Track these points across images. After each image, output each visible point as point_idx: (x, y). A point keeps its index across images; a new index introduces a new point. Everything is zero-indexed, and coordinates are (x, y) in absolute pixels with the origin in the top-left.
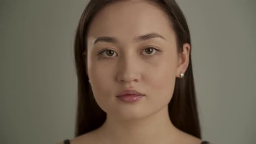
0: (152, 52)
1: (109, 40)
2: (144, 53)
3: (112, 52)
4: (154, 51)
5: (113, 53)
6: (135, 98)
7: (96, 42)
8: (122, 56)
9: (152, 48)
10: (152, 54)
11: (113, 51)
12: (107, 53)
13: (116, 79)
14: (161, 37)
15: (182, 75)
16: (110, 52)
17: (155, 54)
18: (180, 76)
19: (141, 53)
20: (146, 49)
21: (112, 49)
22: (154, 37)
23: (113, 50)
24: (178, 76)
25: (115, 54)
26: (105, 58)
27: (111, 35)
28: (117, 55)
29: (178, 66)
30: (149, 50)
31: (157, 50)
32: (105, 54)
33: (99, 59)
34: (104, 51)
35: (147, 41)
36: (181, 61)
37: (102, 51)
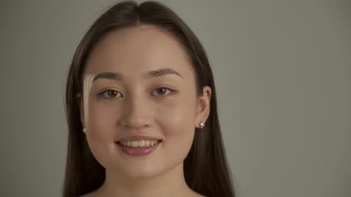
0: (165, 92)
1: (111, 76)
2: (155, 93)
3: (115, 92)
4: (168, 92)
5: (116, 94)
6: (147, 151)
7: (95, 79)
8: (128, 97)
9: (165, 88)
11: (117, 92)
12: (109, 94)
13: (118, 123)
14: (177, 73)
15: (202, 124)
16: (112, 93)
17: (169, 94)
18: (200, 126)
19: (152, 94)
20: (157, 90)
21: (115, 89)
22: (166, 74)
23: (117, 90)
24: (198, 126)
25: (119, 95)
27: (114, 70)
28: (122, 96)
29: (197, 114)
30: (161, 91)
31: (171, 90)
32: (106, 94)
34: (105, 92)
35: (159, 78)
36: (200, 108)
37: (103, 91)
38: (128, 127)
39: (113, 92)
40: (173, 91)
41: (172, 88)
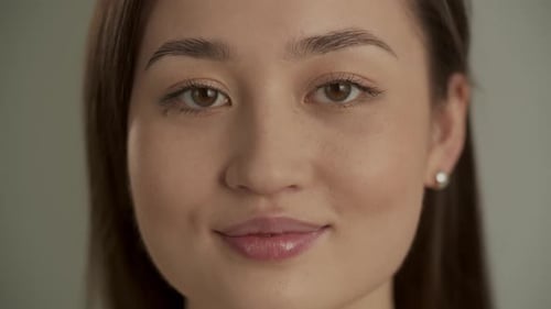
0: (348, 93)
1: (200, 49)
2: (321, 97)
3: (209, 93)
4: (355, 93)
5: (215, 97)
6: (289, 246)
8: (246, 103)
9: (349, 84)
10: (348, 100)
11: (216, 91)
12: (193, 95)
13: (222, 180)
14: (379, 44)
15: (442, 178)
16: (203, 95)
17: (360, 101)
18: (436, 182)
19: (310, 98)
20: (325, 86)
21: (209, 84)
22: (352, 44)
23: (215, 85)
24: (430, 182)
25: (221, 99)
26: (186, 110)
27: (207, 34)
28: (229, 103)
29: (430, 149)
30: (336, 89)
31: (365, 89)
32: (187, 99)
33: (165, 113)
34: (185, 90)
35: (330, 55)
36: (438, 132)
37: (178, 88)
38: (246, 190)
39: (203, 90)
40: (368, 91)
41: (365, 83)
